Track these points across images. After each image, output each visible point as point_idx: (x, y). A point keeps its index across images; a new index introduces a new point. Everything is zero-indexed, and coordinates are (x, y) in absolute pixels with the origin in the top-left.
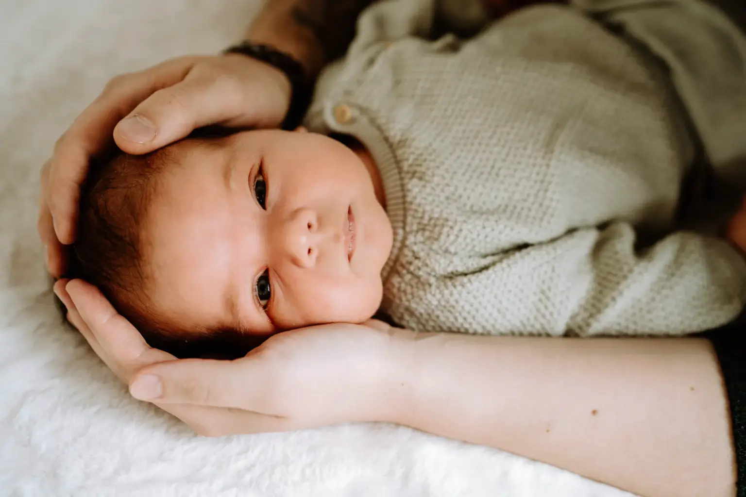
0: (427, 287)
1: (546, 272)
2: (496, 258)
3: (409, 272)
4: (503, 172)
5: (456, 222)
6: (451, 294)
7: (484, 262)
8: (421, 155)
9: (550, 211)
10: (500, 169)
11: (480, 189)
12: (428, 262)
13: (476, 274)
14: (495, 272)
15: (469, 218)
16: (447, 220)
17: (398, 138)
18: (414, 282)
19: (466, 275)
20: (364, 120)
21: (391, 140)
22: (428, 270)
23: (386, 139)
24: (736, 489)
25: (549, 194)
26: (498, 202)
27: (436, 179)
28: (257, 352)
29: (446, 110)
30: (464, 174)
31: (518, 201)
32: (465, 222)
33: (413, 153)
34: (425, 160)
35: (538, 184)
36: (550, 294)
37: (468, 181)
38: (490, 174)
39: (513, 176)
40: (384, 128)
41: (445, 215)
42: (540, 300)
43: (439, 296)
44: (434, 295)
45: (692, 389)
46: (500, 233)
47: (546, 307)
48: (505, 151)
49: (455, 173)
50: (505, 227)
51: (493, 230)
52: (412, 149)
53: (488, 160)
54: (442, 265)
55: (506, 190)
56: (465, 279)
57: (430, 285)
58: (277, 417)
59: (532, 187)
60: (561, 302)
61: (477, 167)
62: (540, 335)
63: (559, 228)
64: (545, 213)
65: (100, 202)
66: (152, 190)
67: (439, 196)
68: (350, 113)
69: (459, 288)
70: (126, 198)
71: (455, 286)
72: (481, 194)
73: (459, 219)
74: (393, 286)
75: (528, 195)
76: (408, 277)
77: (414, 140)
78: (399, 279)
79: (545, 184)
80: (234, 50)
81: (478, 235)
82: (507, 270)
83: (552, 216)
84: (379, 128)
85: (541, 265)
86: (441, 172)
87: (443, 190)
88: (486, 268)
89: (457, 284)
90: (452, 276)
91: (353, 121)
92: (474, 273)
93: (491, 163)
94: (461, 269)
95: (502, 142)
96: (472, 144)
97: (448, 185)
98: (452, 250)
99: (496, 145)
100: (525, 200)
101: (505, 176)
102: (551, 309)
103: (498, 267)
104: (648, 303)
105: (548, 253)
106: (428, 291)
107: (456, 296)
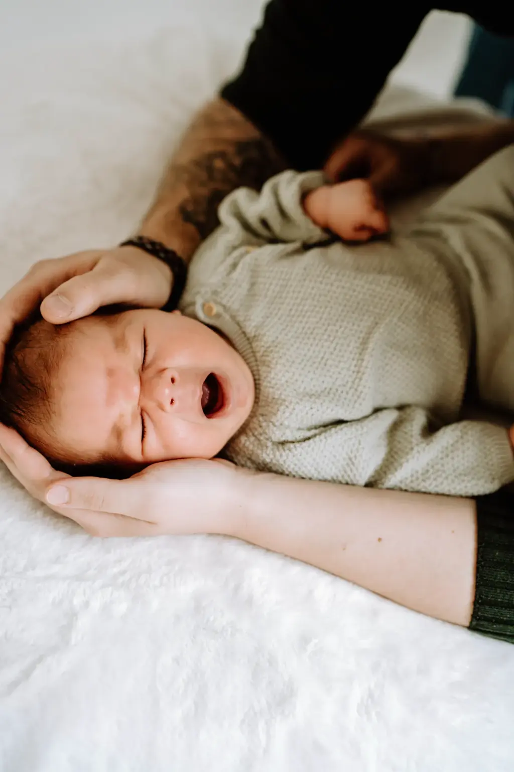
0: (265, 448)
1: (354, 445)
2: (317, 431)
3: (253, 435)
4: (330, 362)
5: (291, 402)
6: (281, 456)
7: (309, 434)
8: (269, 347)
9: (363, 395)
10: (327, 360)
11: (311, 375)
12: (267, 431)
13: (300, 443)
14: (315, 442)
15: (301, 400)
16: (284, 400)
17: (253, 334)
18: (256, 443)
19: (293, 442)
20: (227, 317)
21: (248, 335)
22: (267, 437)
23: (244, 333)
24: (473, 607)
25: (363, 382)
26: (325, 385)
27: (279, 367)
28: (138, 475)
29: (291, 310)
30: (300, 364)
31: (339, 386)
32: (298, 403)
33: (263, 346)
34: (272, 351)
35: (355, 374)
36: (356, 462)
37: (303, 369)
38: (320, 363)
39: (337, 367)
40: (242, 325)
41: (283, 397)
42: (348, 464)
43: (271, 456)
44: (268, 455)
45: (453, 532)
46: (323, 412)
47: (351, 470)
48: (334, 345)
49: (293, 362)
50: (328, 408)
51: (318, 410)
52: (263, 344)
53: (319, 352)
54: (277, 436)
55: (331, 377)
56: (292, 446)
57: (267, 447)
58: (149, 522)
59: (350, 376)
60: (363, 468)
61: (311, 357)
62: (347, 484)
63: (368, 410)
64: (359, 397)
65: (19, 357)
66: (62, 351)
67: (280, 380)
68: (216, 309)
69: (287, 452)
70: (40, 355)
71: (284, 450)
72: (312, 379)
73: (294, 400)
74: (240, 442)
75: (347, 382)
76: (252, 439)
77: (264, 335)
78: (245, 438)
79: (360, 374)
80: (129, 243)
81: (307, 413)
82: (324, 440)
83: (364, 399)
84: (238, 324)
85: (350, 439)
86: (283, 361)
87: (284, 376)
88: (309, 439)
89: (286, 448)
90: (283, 443)
91: (218, 316)
92: (299, 442)
93: (321, 355)
94: (290, 439)
95: (332, 338)
96: (309, 338)
97: (287, 371)
98: (286, 423)
99: (326, 340)
100: (344, 386)
101: (331, 366)
102: (355, 472)
103: (317, 439)
104: (423, 474)
105: (357, 430)
106: (264, 451)
107: (284, 458)
